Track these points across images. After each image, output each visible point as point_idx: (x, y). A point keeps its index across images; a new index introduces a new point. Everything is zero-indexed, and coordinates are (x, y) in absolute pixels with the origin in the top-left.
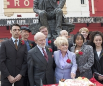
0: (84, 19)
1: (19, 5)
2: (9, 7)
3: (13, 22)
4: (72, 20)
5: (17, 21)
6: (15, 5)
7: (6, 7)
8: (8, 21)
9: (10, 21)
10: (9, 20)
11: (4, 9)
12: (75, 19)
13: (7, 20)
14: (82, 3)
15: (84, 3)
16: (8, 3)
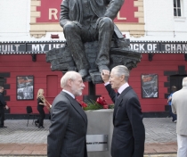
0: (179, 45)
1: (56, 18)
2: (39, 21)
3: (43, 47)
4: (154, 46)
5: (50, 45)
6: (50, 18)
7: (34, 21)
8: (33, 46)
9: (38, 46)
10: (36, 43)
11: (31, 24)
12: (161, 45)
13: (31, 43)
14: (175, 15)
15: (180, 15)
16: (38, 14)
